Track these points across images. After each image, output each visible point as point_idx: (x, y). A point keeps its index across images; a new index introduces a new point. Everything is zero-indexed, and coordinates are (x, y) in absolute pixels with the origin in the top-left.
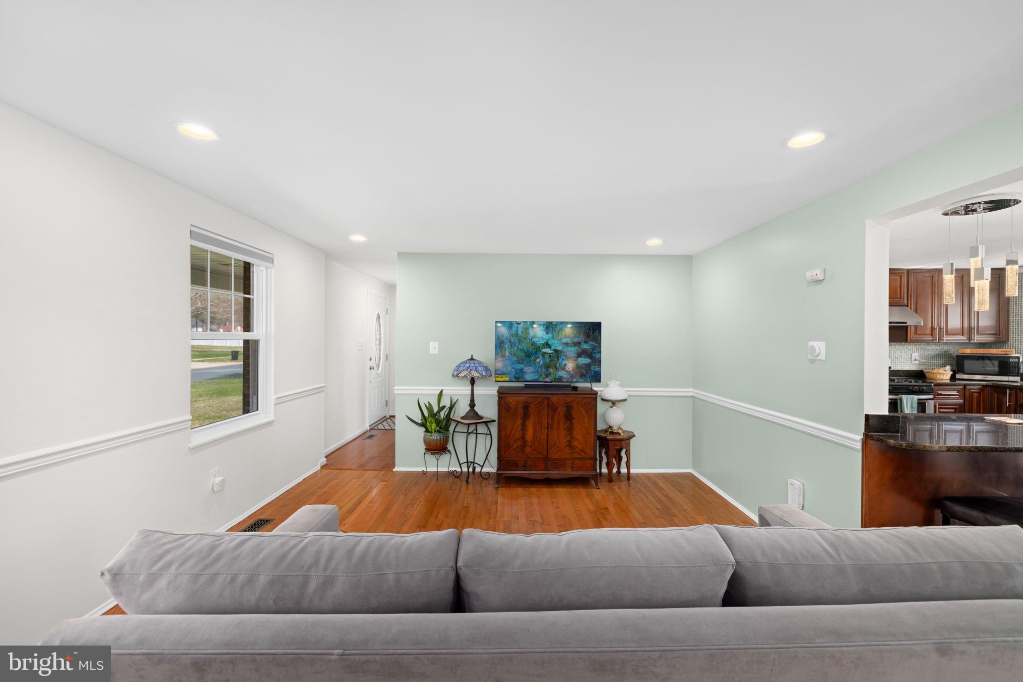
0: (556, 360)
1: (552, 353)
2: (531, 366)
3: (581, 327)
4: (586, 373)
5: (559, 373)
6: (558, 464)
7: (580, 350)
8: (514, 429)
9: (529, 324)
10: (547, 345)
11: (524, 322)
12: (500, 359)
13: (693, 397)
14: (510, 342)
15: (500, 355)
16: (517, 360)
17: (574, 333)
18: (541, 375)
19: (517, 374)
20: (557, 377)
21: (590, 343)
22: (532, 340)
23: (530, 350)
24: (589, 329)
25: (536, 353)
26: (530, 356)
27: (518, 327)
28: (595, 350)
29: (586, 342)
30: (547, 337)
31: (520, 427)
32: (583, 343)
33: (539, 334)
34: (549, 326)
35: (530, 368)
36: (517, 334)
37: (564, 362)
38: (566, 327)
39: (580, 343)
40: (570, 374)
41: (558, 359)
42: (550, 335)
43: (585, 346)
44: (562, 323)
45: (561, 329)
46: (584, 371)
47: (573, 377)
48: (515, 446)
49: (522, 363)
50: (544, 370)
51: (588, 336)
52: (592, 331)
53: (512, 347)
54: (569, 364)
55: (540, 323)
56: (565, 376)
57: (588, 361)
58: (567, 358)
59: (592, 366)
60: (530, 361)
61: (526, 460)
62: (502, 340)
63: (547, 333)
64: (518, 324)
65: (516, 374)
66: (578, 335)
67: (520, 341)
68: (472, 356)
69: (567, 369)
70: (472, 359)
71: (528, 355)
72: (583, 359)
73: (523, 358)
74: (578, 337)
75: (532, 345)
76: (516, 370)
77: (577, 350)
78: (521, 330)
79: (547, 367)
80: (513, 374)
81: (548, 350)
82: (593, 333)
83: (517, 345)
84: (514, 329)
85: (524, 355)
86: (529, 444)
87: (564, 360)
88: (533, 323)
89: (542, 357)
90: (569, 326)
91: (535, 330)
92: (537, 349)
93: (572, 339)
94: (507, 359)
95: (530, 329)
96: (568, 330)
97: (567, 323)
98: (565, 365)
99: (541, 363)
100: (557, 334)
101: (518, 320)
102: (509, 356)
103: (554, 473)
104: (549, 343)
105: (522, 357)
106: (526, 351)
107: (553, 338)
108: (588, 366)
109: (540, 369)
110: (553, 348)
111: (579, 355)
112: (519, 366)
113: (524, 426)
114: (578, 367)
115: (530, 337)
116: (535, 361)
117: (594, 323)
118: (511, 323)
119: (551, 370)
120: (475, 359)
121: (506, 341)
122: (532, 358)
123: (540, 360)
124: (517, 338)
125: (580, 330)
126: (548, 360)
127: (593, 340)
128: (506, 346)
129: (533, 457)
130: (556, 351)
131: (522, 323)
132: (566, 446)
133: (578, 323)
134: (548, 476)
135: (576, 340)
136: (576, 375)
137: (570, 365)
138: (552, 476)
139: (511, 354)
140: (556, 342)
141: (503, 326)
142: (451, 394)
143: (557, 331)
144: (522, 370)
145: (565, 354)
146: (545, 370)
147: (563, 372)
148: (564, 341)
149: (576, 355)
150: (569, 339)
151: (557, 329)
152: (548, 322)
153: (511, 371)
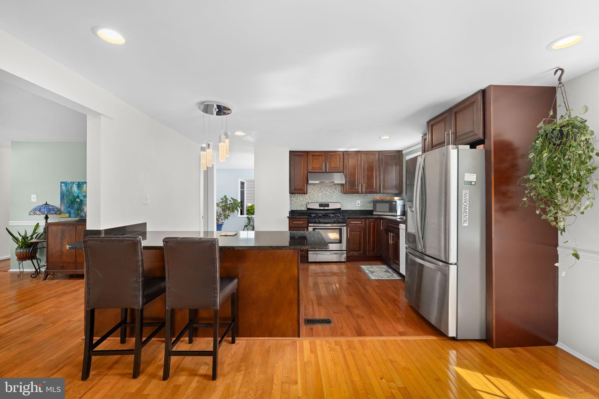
1: (80, 202)
8: (56, 245)
9: (72, 184)
10: (78, 197)
11: (71, 182)
12: (64, 204)
14: (66, 195)
16: (68, 206)
18: (76, 215)
20: (81, 216)
27: (69, 186)
30: (78, 191)
31: (59, 244)
33: (75, 189)
35: (72, 210)
36: (68, 190)
37: (83, 207)
41: (81, 205)
44: (83, 183)
48: (56, 255)
49: (70, 208)
53: (67, 198)
55: (76, 183)
62: (63, 194)
63: (78, 189)
64: (69, 184)
67: (69, 194)
68: (46, 202)
70: (46, 204)
71: (72, 203)
73: (70, 205)
75: (73, 197)
76: (68, 212)
78: (70, 188)
81: (78, 200)
84: (67, 187)
85: (70, 202)
86: (64, 254)
89: (76, 203)
92: (75, 199)
95: (73, 187)
99: (76, 208)
100: (81, 190)
101: (69, 181)
104: (79, 195)
106: (71, 200)
107: (80, 193)
110: (80, 198)
112: (69, 210)
113: (61, 243)
115: (73, 192)
118: (67, 183)
120: (48, 204)
122: (73, 205)
123: (76, 206)
126: (78, 206)
128: (65, 197)
129: (67, 261)
130: (81, 200)
139: (66, 202)
140: (81, 195)
141: (64, 185)
145: (83, 202)
146: (78, 211)
147: (83, 212)
148: (84, 194)
151: (81, 187)
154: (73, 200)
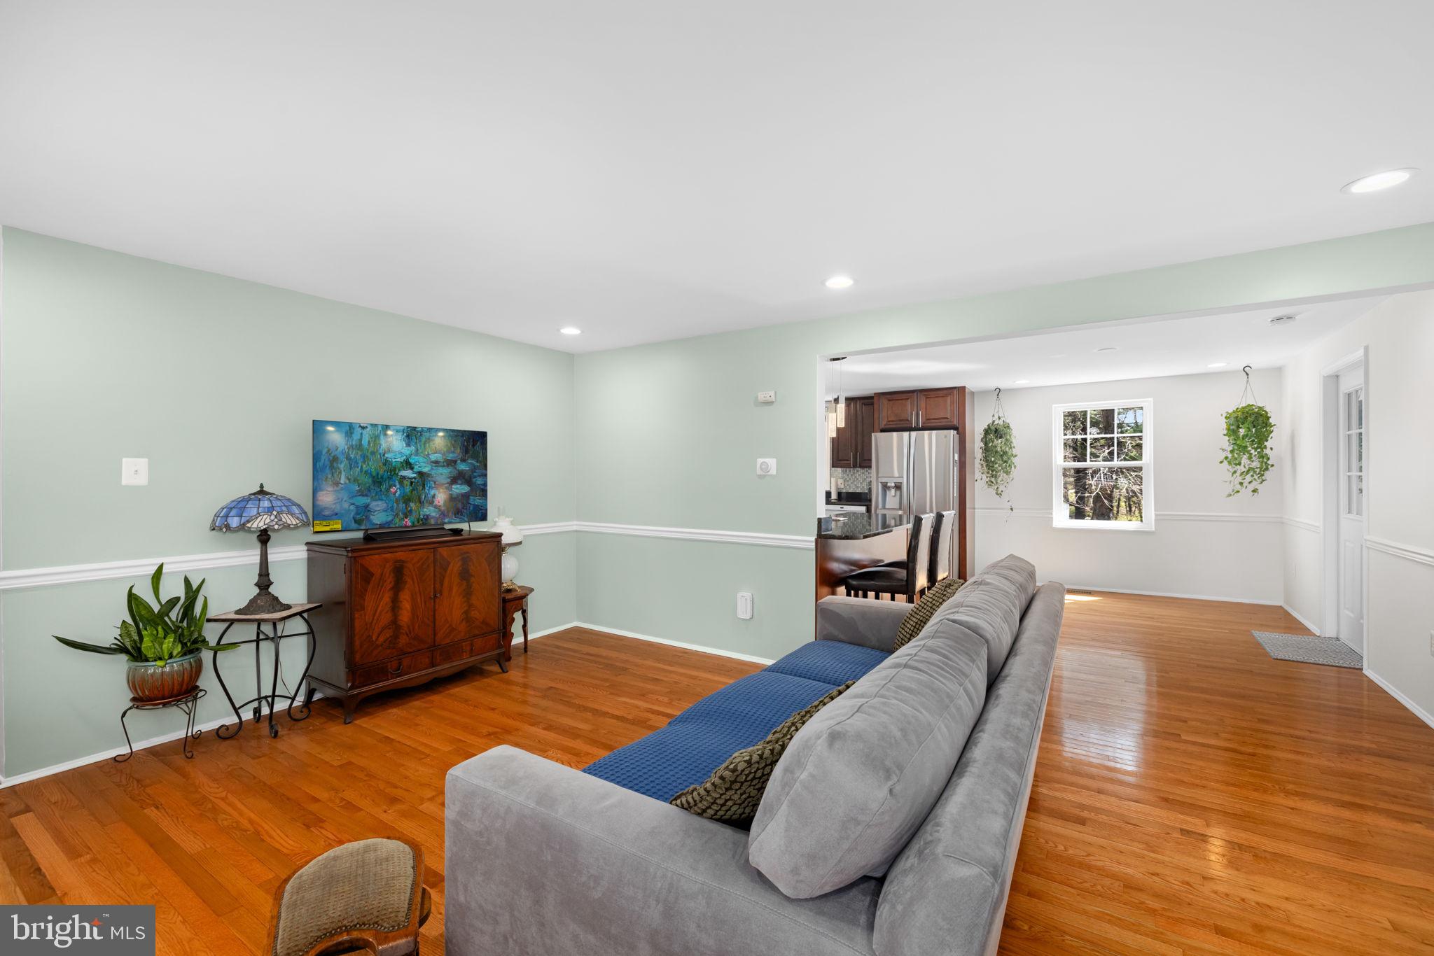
0: (421, 488)
1: (415, 478)
2: (382, 500)
3: (456, 436)
4: (463, 508)
5: (425, 510)
6: (449, 652)
7: (455, 473)
8: (378, 611)
9: (380, 428)
10: (408, 464)
11: (372, 425)
12: (330, 489)
13: (576, 531)
14: (348, 458)
15: (330, 483)
16: (359, 491)
17: (447, 445)
18: (397, 515)
19: (359, 514)
20: (422, 517)
21: (469, 461)
22: (384, 455)
23: (381, 472)
24: (468, 441)
25: (390, 478)
26: (380, 483)
27: (362, 434)
28: (475, 472)
29: (463, 460)
30: (407, 451)
31: (389, 605)
32: (459, 461)
33: (395, 445)
34: (412, 434)
35: (380, 503)
36: (359, 446)
37: (432, 492)
38: (436, 435)
39: (455, 462)
40: (440, 510)
41: (424, 487)
42: (413, 448)
43: (462, 467)
44: (430, 429)
45: (429, 440)
46: (460, 505)
47: (444, 515)
48: (381, 639)
49: (366, 495)
50: (402, 506)
51: (467, 451)
52: (471, 443)
53: (351, 468)
54: (439, 496)
55: (398, 428)
56: (433, 514)
57: (465, 489)
58: (437, 485)
59: (471, 497)
60: (381, 490)
61: (400, 659)
62: (334, 456)
63: (408, 445)
64: (363, 428)
65: (357, 513)
66: (452, 449)
67: (365, 458)
68: (262, 486)
69: (436, 503)
70: (262, 492)
71: (377, 481)
72: (458, 486)
73: (369, 487)
74: (453, 452)
75: (385, 464)
76: (357, 507)
77: (450, 472)
78: (367, 441)
79: (407, 500)
80: (352, 514)
81: (408, 473)
82: (473, 446)
83: (360, 465)
84: (356, 436)
85: (370, 480)
86: (404, 632)
87: (432, 488)
88: (387, 427)
89: (399, 483)
90: (441, 434)
91: (389, 440)
92: (392, 471)
93: (443, 454)
94: (342, 489)
95: (382, 437)
96: (439, 441)
97: (438, 430)
98: (434, 496)
99: (397, 495)
100: (423, 446)
101: (363, 422)
102: (346, 483)
103: (445, 668)
104: (411, 461)
105: (368, 485)
106: (374, 474)
107: (417, 453)
108: (466, 496)
109: (395, 504)
110: (416, 468)
111: (454, 480)
112: (362, 501)
113: (395, 601)
114: (452, 499)
115: (381, 451)
116: (388, 490)
117: (475, 432)
118: (351, 426)
119: (412, 505)
120: (268, 490)
121: (341, 458)
122: (384, 487)
123: (396, 490)
124: (360, 453)
125: (455, 441)
126: (408, 489)
127: (473, 457)
128: (342, 466)
129: (411, 650)
130: (420, 474)
131: (370, 428)
132: (463, 620)
133: (453, 431)
134: (435, 676)
135: (450, 456)
136: (448, 512)
137: (441, 497)
138: (443, 673)
139: (349, 480)
140: (421, 459)
141: (337, 431)
142: (185, 571)
143: (422, 443)
144: (367, 506)
145: (433, 479)
146: (404, 505)
147: (431, 508)
148: (433, 457)
149: (449, 480)
150: (440, 455)
151: (423, 439)
152: (409, 427)
153: (349, 510)
154: (381, 473)
